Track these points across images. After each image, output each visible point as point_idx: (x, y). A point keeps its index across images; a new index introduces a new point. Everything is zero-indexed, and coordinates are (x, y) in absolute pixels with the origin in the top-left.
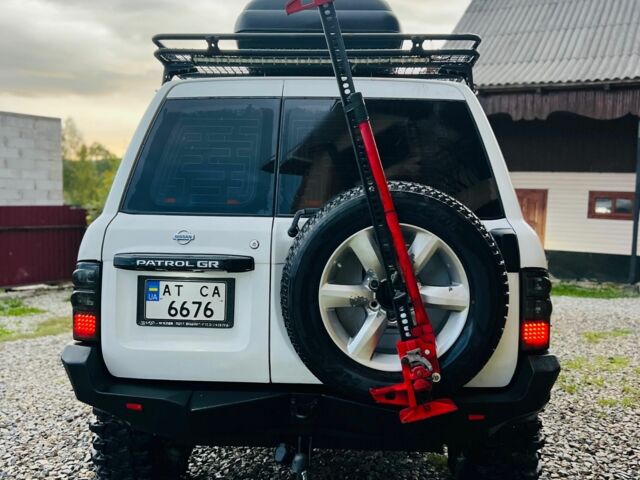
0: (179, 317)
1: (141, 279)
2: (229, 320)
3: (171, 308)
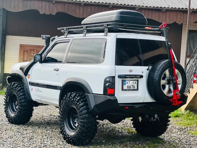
0: (129, 89)
1: (122, 80)
3: (128, 87)
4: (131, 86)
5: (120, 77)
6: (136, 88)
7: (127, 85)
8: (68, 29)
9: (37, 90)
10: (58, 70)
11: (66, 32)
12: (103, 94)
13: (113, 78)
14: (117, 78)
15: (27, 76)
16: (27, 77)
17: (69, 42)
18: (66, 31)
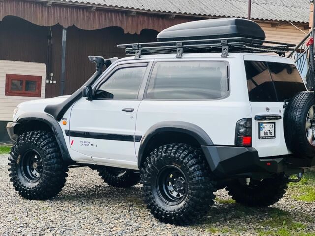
0: (266, 136)
1: (259, 123)
2: (275, 136)
3: (265, 133)
4: (268, 132)
5: (257, 118)
6: (273, 135)
7: (264, 130)
8: (142, 46)
9: (83, 143)
10: (132, 111)
11: (137, 51)
12: (234, 144)
13: (249, 120)
14: (253, 120)
15: (62, 121)
16: (61, 123)
17: (146, 66)
18: (138, 49)
